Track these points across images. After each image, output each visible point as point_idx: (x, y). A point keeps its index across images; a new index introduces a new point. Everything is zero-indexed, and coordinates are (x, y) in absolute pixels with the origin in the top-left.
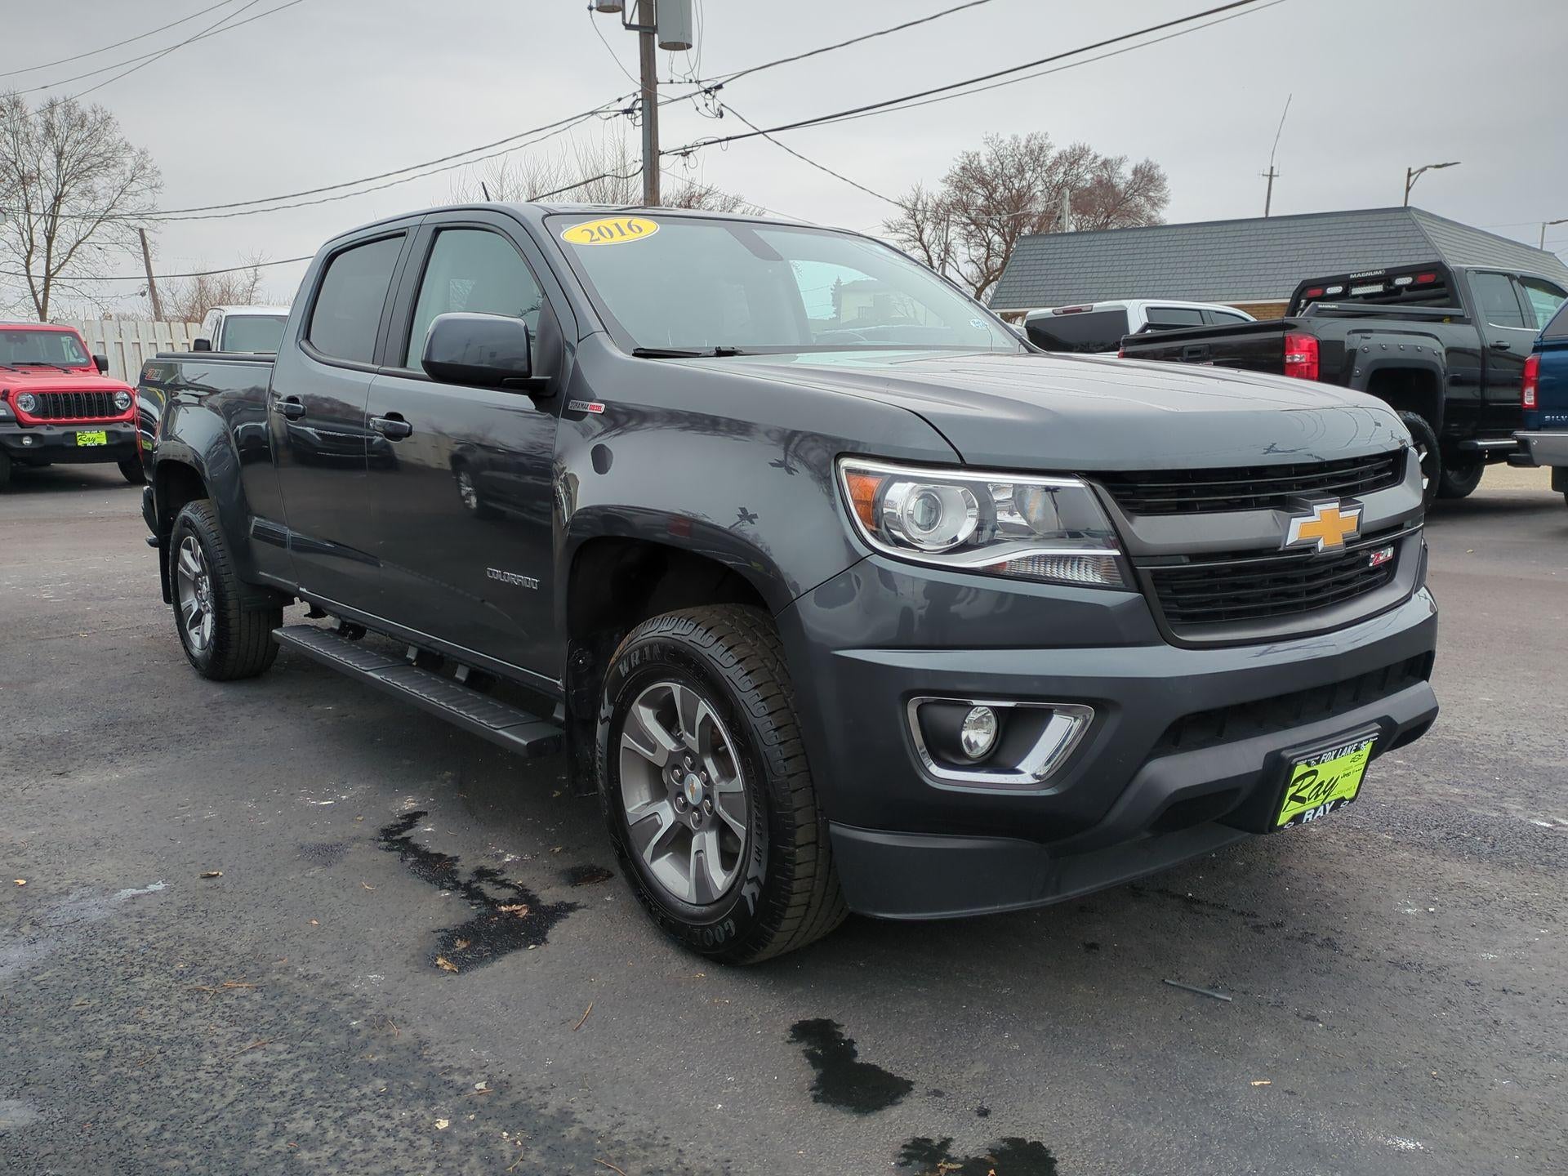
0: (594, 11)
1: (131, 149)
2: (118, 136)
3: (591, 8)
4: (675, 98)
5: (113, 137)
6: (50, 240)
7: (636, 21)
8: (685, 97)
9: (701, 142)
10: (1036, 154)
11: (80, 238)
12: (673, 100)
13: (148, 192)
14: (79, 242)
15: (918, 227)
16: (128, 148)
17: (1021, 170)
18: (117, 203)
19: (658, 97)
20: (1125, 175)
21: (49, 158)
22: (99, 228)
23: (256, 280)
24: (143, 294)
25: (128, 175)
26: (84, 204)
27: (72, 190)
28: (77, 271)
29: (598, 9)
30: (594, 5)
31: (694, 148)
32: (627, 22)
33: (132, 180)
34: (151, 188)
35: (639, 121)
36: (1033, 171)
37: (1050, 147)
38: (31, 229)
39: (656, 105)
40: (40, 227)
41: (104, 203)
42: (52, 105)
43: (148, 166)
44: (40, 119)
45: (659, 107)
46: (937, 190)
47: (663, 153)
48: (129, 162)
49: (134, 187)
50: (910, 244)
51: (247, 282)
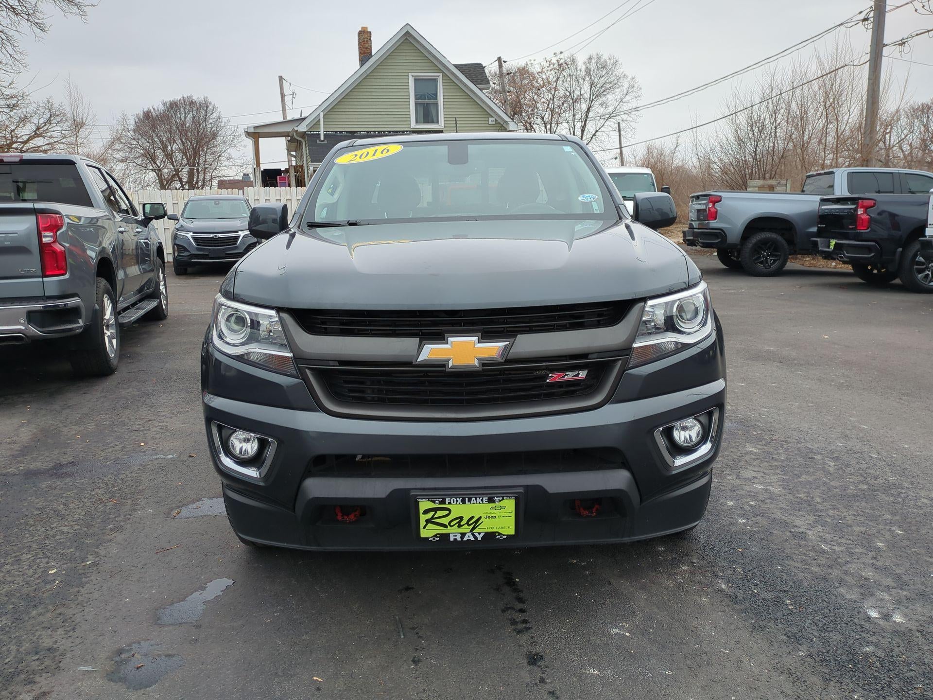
1: (627, 77)
2: (622, 70)
4: (899, 5)
5: (619, 71)
6: (583, 131)
8: (907, 3)
9: (914, 34)
11: (598, 129)
12: (898, 7)
13: (634, 100)
14: (597, 131)
16: (625, 76)
18: (618, 108)
19: (887, 6)
21: (586, 87)
22: (608, 122)
23: (677, 146)
24: (616, 158)
25: (625, 92)
26: (601, 110)
27: (596, 104)
28: (595, 147)
31: (908, 40)
33: (627, 94)
34: (636, 97)
35: (871, 26)
38: (574, 126)
39: (885, 12)
40: (579, 125)
41: (610, 109)
42: (590, 58)
43: (636, 85)
44: (584, 67)
45: (887, 14)
47: (887, 45)
48: (626, 85)
49: (628, 98)
51: (672, 148)
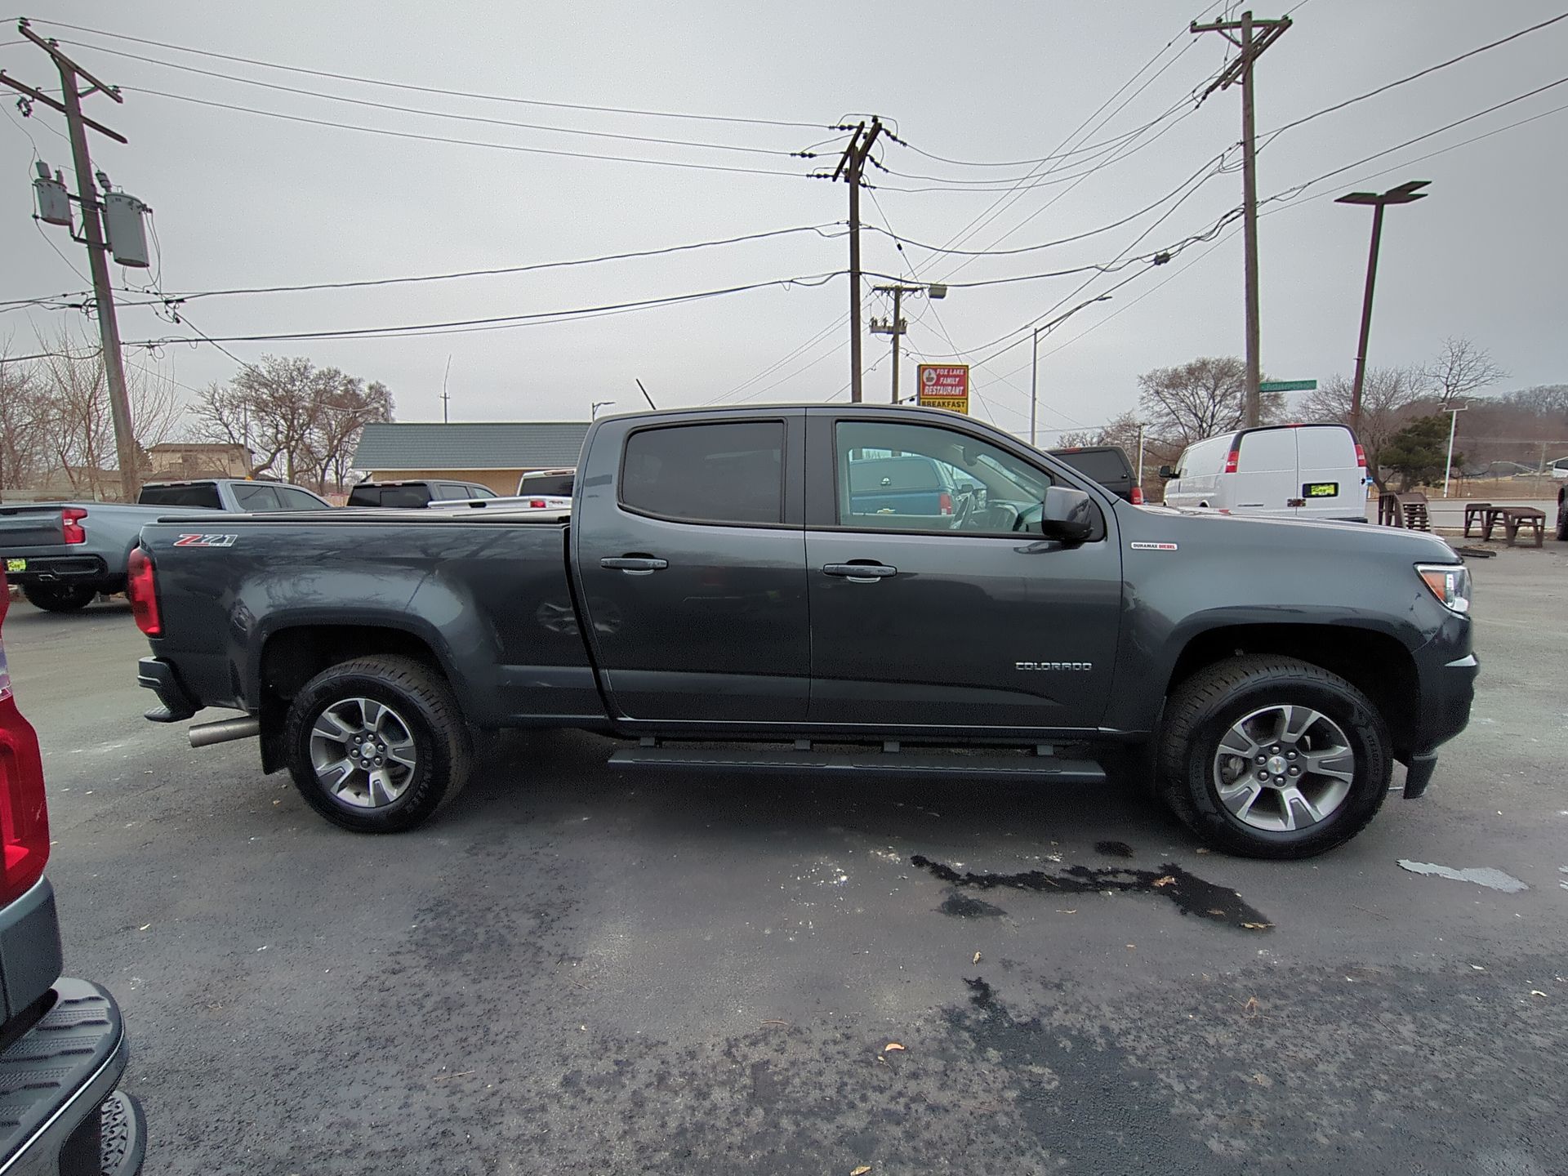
0: (39, 220)
3: (36, 217)
7: (83, 236)
10: (303, 372)
15: (217, 410)
17: (292, 380)
19: (114, 299)
20: (364, 389)
29: (44, 219)
30: (39, 214)
32: (76, 235)
35: (94, 315)
36: (301, 381)
37: (313, 367)
39: (113, 305)
45: (116, 307)
46: (229, 387)
47: (125, 343)
50: (214, 422)
